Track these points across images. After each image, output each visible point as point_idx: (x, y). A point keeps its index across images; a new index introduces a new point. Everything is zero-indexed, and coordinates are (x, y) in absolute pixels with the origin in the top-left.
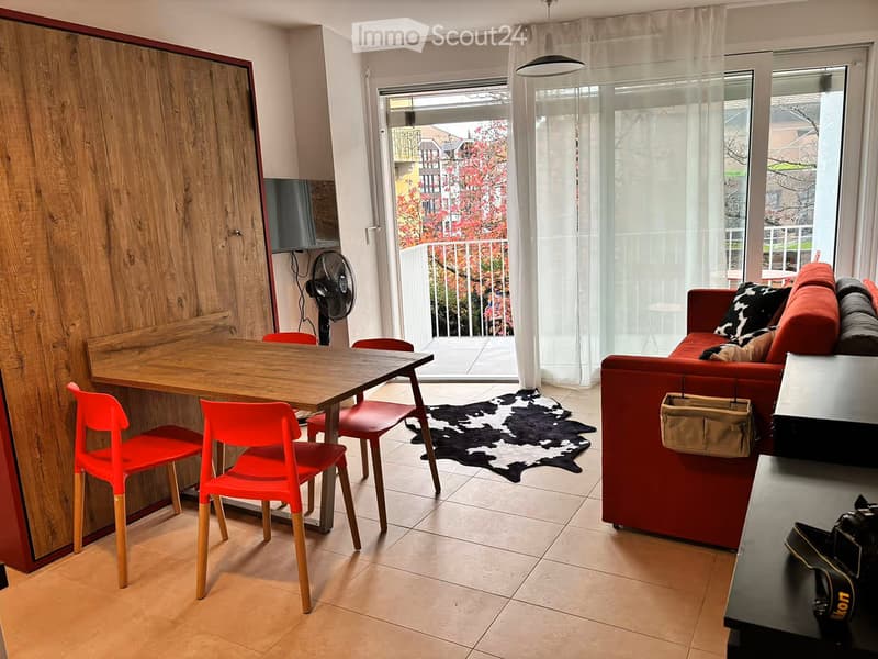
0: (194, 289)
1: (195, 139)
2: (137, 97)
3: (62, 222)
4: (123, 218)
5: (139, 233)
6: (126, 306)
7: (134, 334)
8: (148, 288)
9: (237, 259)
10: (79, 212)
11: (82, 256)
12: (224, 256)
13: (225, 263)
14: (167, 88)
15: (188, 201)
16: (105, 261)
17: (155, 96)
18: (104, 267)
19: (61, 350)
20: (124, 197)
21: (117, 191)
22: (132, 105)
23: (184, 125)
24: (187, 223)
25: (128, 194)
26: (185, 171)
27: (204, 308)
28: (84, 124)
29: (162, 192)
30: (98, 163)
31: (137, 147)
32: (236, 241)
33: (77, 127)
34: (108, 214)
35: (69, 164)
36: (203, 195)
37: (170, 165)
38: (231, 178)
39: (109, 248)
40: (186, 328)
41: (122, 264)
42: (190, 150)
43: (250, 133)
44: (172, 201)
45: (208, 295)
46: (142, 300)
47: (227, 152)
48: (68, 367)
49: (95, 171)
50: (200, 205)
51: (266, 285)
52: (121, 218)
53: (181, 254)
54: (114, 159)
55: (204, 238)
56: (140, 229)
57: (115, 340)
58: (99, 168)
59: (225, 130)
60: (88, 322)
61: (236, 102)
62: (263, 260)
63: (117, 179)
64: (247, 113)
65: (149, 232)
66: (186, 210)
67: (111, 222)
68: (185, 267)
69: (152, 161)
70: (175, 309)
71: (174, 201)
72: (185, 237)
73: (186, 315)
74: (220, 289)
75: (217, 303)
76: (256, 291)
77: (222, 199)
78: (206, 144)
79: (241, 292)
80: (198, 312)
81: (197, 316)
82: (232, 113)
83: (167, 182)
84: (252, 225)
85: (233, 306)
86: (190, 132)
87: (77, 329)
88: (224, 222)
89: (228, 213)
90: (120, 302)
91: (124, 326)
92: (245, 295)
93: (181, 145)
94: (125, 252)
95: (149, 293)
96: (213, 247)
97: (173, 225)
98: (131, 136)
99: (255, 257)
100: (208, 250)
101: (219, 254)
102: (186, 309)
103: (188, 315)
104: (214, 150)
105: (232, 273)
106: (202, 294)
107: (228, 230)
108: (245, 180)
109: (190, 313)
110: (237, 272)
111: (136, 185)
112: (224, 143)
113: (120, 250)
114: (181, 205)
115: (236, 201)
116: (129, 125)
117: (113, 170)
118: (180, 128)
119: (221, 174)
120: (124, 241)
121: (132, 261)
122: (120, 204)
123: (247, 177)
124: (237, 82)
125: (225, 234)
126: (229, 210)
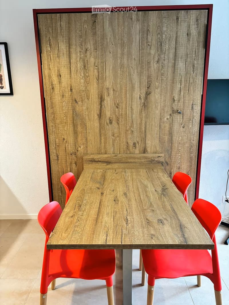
0: (144, 139)
1: (159, 59)
2: (125, 40)
3: (80, 103)
4: (109, 102)
5: (117, 109)
6: (105, 143)
7: (106, 156)
8: (118, 136)
9: (176, 127)
10: (88, 99)
11: (87, 118)
12: (167, 125)
13: (167, 128)
14: (145, 32)
15: (148, 94)
16: (97, 121)
17: (136, 38)
18: (97, 124)
19: (74, 156)
20: (111, 92)
21: (108, 89)
22: (123, 45)
23: (153, 52)
24: (145, 105)
25: (114, 90)
26: (149, 77)
27: (149, 150)
28: (95, 58)
29: (133, 88)
30: (100, 76)
31: (122, 66)
32: (178, 118)
33: (92, 60)
34: (102, 99)
35: (86, 77)
36: (159, 90)
37: (140, 74)
38: (181, 81)
39: (100, 116)
40: (134, 158)
41: (106, 124)
42: (154, 66)
43: (202, 51)
44: (138, 93)
45: (152, 143)
46: (114, 141)
47: (181, 65)
48: (76, 163)
49: (98, 80)
50: (156, 96)
51: (195, 142)
52: (108, 101)
53: (139, 121)
54: (109, 73)
55: (156, 112)
56: (117, 107)
57: (96, 157)
58: (100, 78)
59: (182, 51)
60: (87, 147)
61: (194, 32)
62: (196, 128)
63: (108, 84)
64: (202, 38)
65: (122, 109)
66: (146, 98)
67: (103, 104)
68: (140, 128)
69: (130, 75)
70: (131, 148)
71: (139, 94)
72: (143, 112)
73: (137, 151)
74: (161, 141)
75: (158, 149)
76: (187, 145)
77: (172, 93)
78: (166, 62)
79: (176, 145)
80: (145, 151)
81: (144, 153)
82: (189, 40)
83: (136, 83)
84: (192, 108)
85: (169, 152)
86: (157, 55)
87: (81, 149)
88: (172, 105)
89: (174, 100)
90: (103, 141)
91: (103, 151)
92: (178, 146)
93: (149, 63)
94: (108, 118)
95: (118, 139)
96: (161, 119)
97: (137, 106)
98: (119, 61)
99: (191, 126)
100: (157, 120)
101: (163, 123)
102: (137, 149)
103: (138, 152)
104: (170, 65)
105: (171, 134)
106: (149, 143)
107: (173, 110)
108: (191, 81)
109: (140, 151)
110: (175, 133)
111: (118, 86)
112: (180, 59)
113: (106, 117)
114: (143, 96)
115: (182, 94)
116: (119, 55)
117: (107, 79)
118: (150, 54)
119: (173, 78)
120: (108, 113)
121: (111, 123)
122: (109, 95)
123: (194, 79)
124: (197, 20)
125: (170, 112)
126: (176, 99)
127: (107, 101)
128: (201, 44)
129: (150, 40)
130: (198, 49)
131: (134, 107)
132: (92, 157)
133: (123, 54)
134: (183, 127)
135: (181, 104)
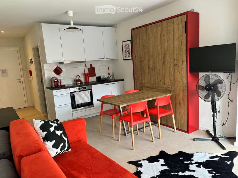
0: (164, 78)
1: (168, 41)
3: (143, 62)
5: (154, 64)
6: (151, 79)
9: (176, 73)
10: (145, 60)
11: (145, 68)
13: (172, 73)
14: (162, 30)
15: (164, 57)
16: (148, 70)
20: (152, 57)
24: (164, 63)
26: (164, 50)
27: (166, 84)
29: (159, 55)
32: (176, 68)
34: (149, 60)
37: (161, 49)
38: (177, 50)
41: (150, 71)
42: (166, 44)
45: (167, 80)
46: (153, 79)
47: (176, 42)
50: (167, 58)
51: (185, 81)
52: (151, 61)
55: (168, 66)
58: (148, 52)
59: (176, 36)
60: (145, 81)
61: (180, 27)
62: (185, 74)
63: (151, 53)
64: (184, 29)
65: (156, 64)
67: (149, 62)
68: (162, 74)
70: (159, 82)
71: (161, 57)
72: (163, 66)
73: (161, 84)
74: (171, 80)
75: (169, 83)
76: (181, 83)
77: (173, 56)
79: (177, 82)
82: (179, 31)
83: (160, 53)
84: (182, 63)
85: (174, 85)
86: (167, 39)
87: (143, 81)
88: (173, 62)
91: (150, 83)
93: (164, 43)
95: (155, 78)
96: (170, 69)
99: (182, 73)
101: (171, 71)
104: (172, 43)
105: (174, 76)
107: (175, 65)
109: (163, 84)
111: (154, 54)
113: (150, 68)
114: (163, 58)
115: (178, 57)
118: (164, 39)
119: (174, 49)
120: (151, 66)
121: (152, 70)
123: (182, 49)
124: (181, 20)
125: (173, 65)
126: (175, 59)
128: (184, 31)
129: (164, 33)
130: (183, 34)
131: (160, 63)
134: (179, 73)
135: (177, 61)
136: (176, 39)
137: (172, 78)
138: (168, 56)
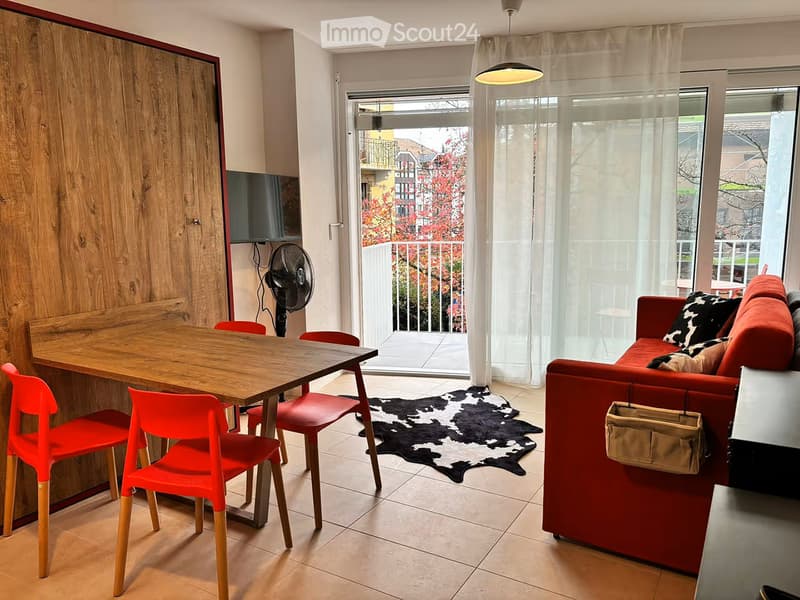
0: (148, 275)
1: (157, 128)
2: (98, 83)
3: (11, 202)
4: (76, 201)
5: (93, 216)
6: (74, 288)
7: (82, 316)
8: (100, 272)
9: (194, 247)
10: (30, 193)
12: (181, 246)
13: (182, 250)
14: (131, 77)
15: (145, 189)
16: (54, 242)
17: (117, 84)
18: (53, 248)
19: (1, 330)
20: (79, 181)
21: (71, 174)
22: (93, 92)
23: (146, 114)
24: (144, 210)
25: (83, 177)
26: (144, 157)
27: (157, 294)
28: (41, 107)
29: (119, 177)
30: (53, 145)
31: (95, 132)
32: (194, 231)
33: (33, 109)
34: (60, 196)
35: (22, 146)
37: (130, 153)
38: (193, 169)
39: (59, 230)
40: (137, 312)
41: (72, 247)
42: (151, 139)
43: (215, 126)
44: (129, 187)
45: (162, 281)
46: (92, 282)
47: (190, 143)
49: (49, 153)
50: (159, 192)
51: (223, 272)
52: (74, 200)
53: (135, 238)
54: (70, 142)
55: (162, 224)
56: (93, 212)
57: (61, 322)
58: (54, 151)
59: (188, 122)
60: (32, 303)
61: (201, 94)
62: (221, 249)
63: (71, 163)
64: (211, 105)
65: (103, 215)
66: (144, 196)
67: (63, 205)
68: (140, 254)
69: (111, 149)
70: (126, 294)
71: (131, 187)
72: (142, 223)
73: (138, 299)
74: (175, 276)
75: (171, 289)
76: (212, 279)
77: (182, 188)
78: (168, 134)
79: (196, 280)
80: (151, 298)
81: (150, 301)
82: (196, 105)
83: (125, 168)
84: (212, 215)
85: (188, 293)
86: (152, 121)
87: (19, 310)
88: (183, 210)
89: (187, 202)
90: (68, 283)
91: (70, 308)
92: (201, 283)
93: (142, 132)
94: (77, 235)
95: (100, 276)
96: (170, 235)
97: (129, 210)
98: (89, 121)
99: (213, 246)
100: (165, 237)
101: (175, 241)
102: (138, 294)
103: (140, 300)
104: (175, 140)
105: (188, 261)
106: (156, 280)
107: (187, 219)
108: (207, 171)
109: (143, 299)
110: (194, 260)
111: (92, 169)
112: (187, 134)
114: (138, 192)
115: (196, 191)
116: (88, 110)
117: (68, 153)
118: (142, 116)
119: (182, 164)
120: (75, 224)
121: (83, 244)
122: (74, 187)
123: (209, 168)
124: (203, 77)
125: (183, 222)
126: (189, 199)
127: (72, 198)
128: (212, 115)
129: (139, 92)
131: (125, 211)
132: (51, 322)
133: (95, 107)
134: (204, 248)
135: (196, 208)
136: (189, 131)
137: (182, 268)
138: (161, 184)
